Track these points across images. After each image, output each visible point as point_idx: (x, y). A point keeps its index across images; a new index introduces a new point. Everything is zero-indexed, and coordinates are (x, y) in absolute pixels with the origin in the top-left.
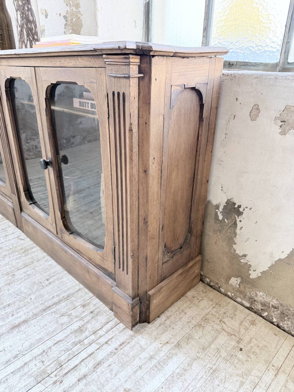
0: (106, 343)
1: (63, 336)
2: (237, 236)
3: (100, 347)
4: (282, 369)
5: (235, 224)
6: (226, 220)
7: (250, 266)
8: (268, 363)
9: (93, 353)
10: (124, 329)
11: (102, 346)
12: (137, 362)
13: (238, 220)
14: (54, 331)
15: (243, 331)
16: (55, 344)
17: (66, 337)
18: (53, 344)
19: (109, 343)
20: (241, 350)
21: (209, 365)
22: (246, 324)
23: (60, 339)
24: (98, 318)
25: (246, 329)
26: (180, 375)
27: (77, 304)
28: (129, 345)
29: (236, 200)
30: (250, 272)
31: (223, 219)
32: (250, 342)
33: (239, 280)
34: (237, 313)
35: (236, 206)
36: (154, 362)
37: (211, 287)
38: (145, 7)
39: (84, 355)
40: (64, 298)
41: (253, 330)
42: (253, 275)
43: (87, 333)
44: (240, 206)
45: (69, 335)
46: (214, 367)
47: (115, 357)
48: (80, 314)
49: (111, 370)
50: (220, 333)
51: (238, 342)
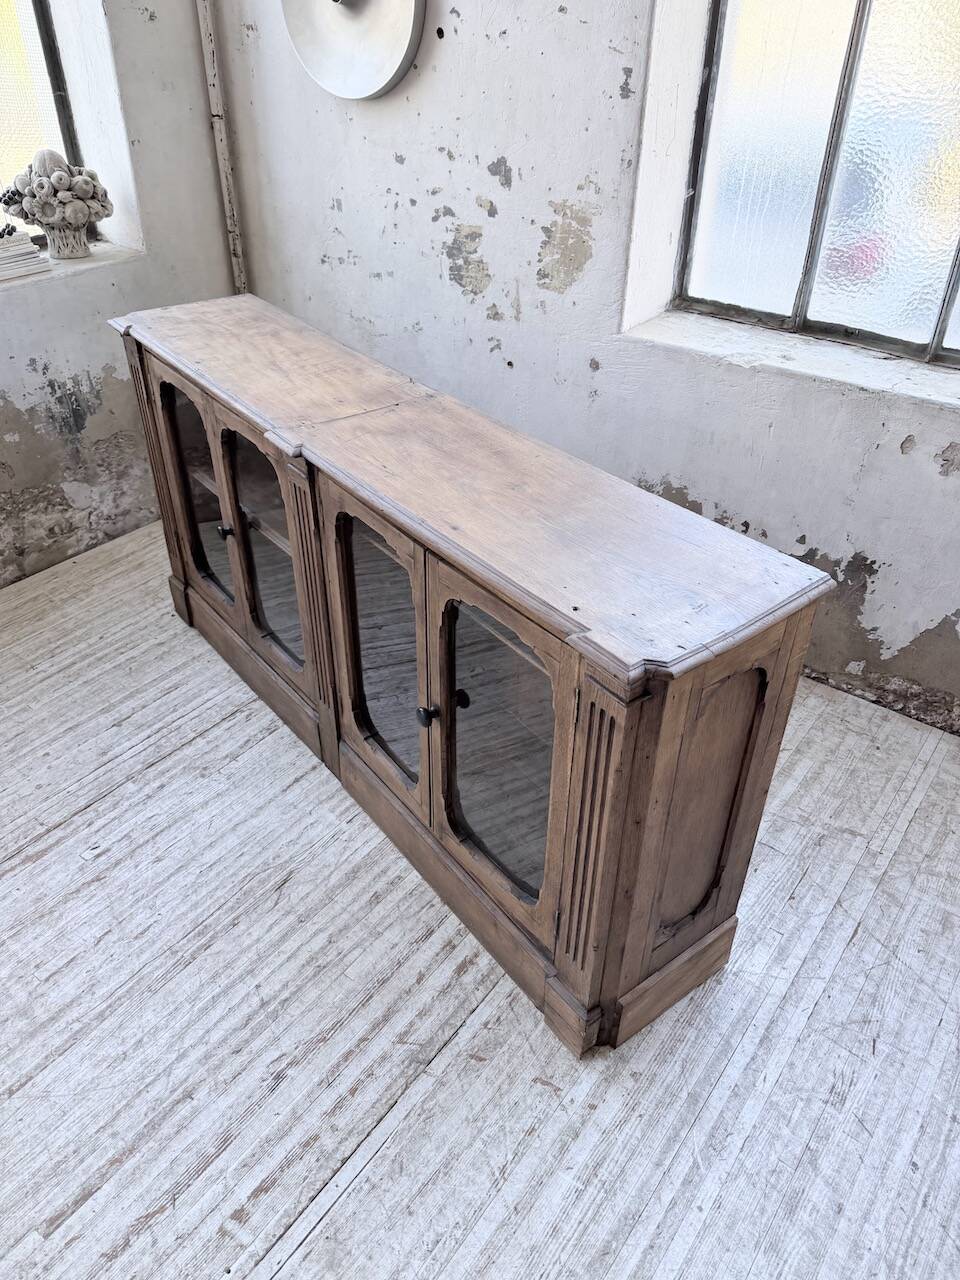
2: (865, 604)
4: (931, 762)
5: (864, 586)
6: (849, 582)
7: (882, 642)
8: (914, 758)
13: (869, 581)
15: (874, 729)
20: (878, 748)
21: (844, 767)
22: (877, 721)
25: (879, 726)
29: (867, 555)
30: (881, 651)
31: (845, 580)
32: (887, 740)
33: (862, 664)
34: (861, 709)
35: (869, 562)
37: (814, 679)
38: (686, 204)
41: (888, 727)
42: (886, 655)
44: (874, 562)
46: (851, 768)
50: (846, 733)
51: (872, 741)
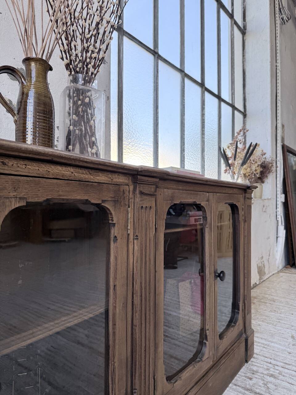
0: (270, 363)
1: (284, 382)
3: (276, 365)
9: (282, 367)
10: (254, 358)
11: (274, 365)
12: (271, 351)
14: (285, 388)
16: (293, 385)
17: (283, 381)
18: (294, 386)
19: (270, 362)
23: (288, 383)
24: (255, 370)
26: (266, 340)
27: (251, 382)
28: (264, 355)
36: (265, 346)
39: (286, 371)
40: (251, 392)
43: (271, 372)
45: (281, 380)
47: (276, 359)
48: (259, 379)
49: (285, 359)
